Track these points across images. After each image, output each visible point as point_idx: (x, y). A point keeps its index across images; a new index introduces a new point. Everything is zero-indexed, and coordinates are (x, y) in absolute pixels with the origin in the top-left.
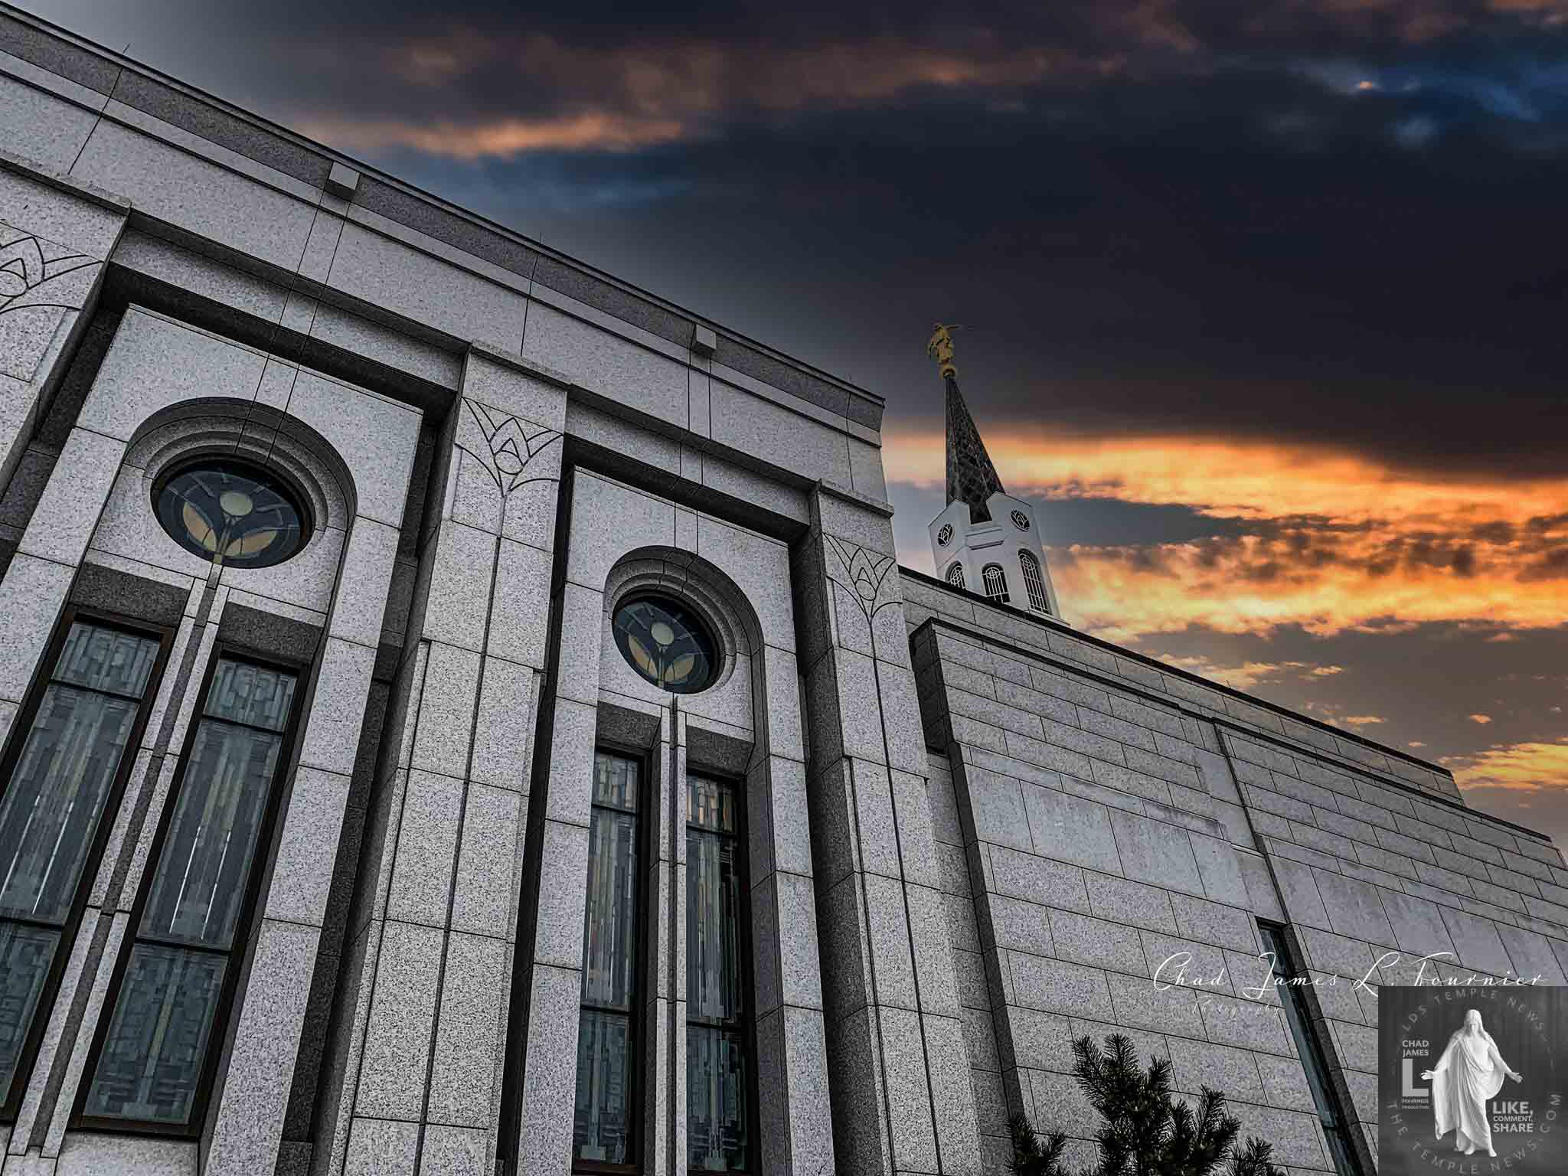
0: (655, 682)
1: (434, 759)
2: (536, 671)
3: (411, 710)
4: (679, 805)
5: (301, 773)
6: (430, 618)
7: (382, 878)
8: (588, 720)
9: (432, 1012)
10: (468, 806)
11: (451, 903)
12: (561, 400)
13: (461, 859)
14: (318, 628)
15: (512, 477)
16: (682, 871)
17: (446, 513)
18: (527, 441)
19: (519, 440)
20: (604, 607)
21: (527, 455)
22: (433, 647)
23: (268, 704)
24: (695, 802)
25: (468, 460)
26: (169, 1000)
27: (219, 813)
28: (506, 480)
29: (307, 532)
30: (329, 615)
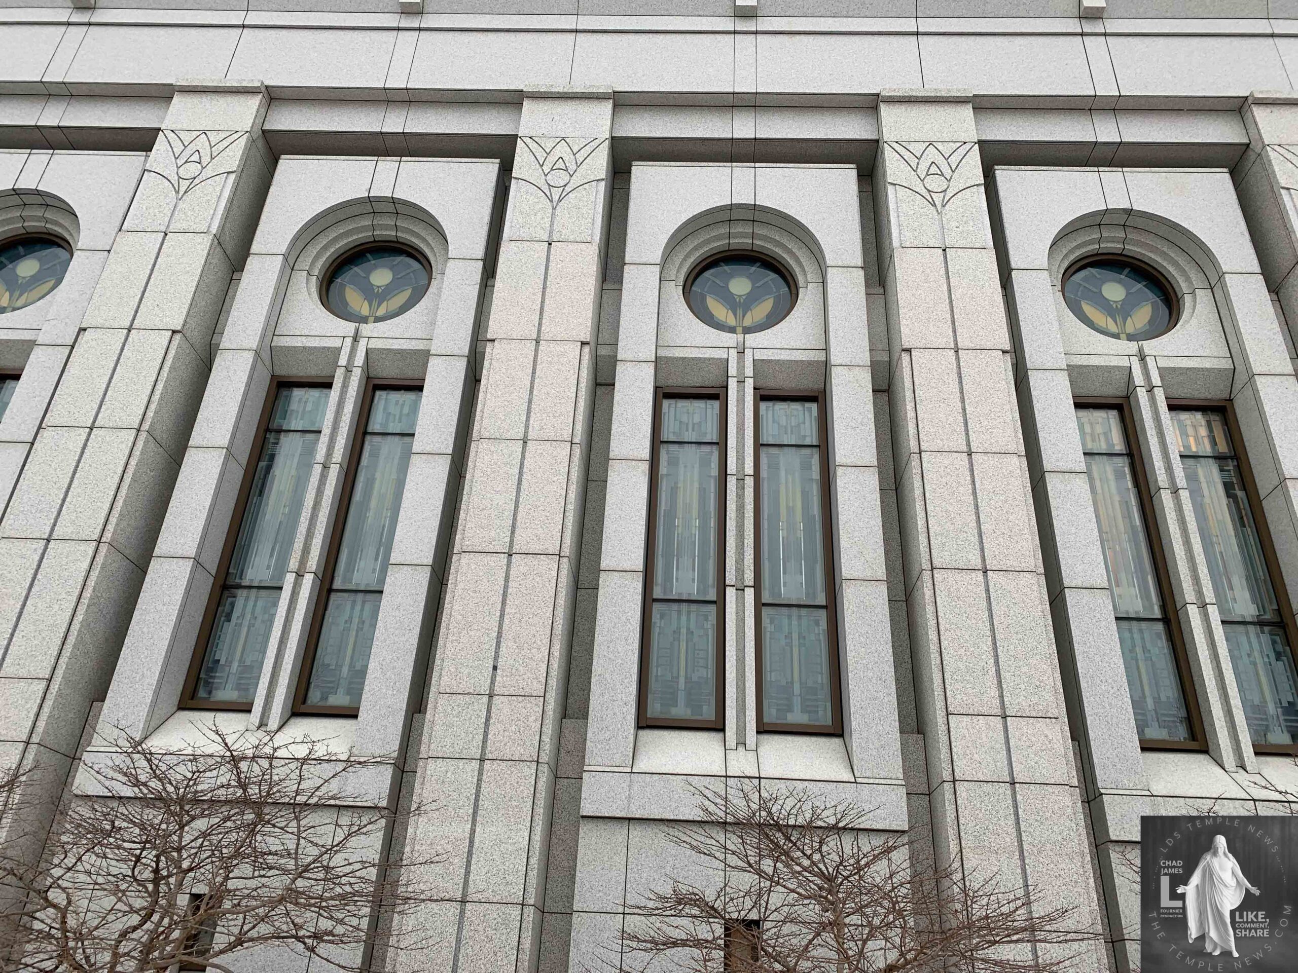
0: (1116, 336)
1: (939, 441)
2: (1004, 352)
3: (910, 406)
4: (1168, 438)
5: (840, 471)
6: (904, 330)
7: (923, 539)
8: (1063, 383)
9: (989, 633)
10: (975, 473)
11: (982, 550)
12: (967, 112)
13: (981, 515)
14: (822, 362)
15: (942, 194)
16: (1184, 495)
17: (896, 243)
18: (947, 159)
19: (940, 160)
20: (1052, 282)
21: (950, 171)
22: (913, 353)
23: (802, 426)
24: (1184, 434)
25: (901, 191)
26: (795, 642)
27: (790, 510)
28: (938, 198)
29: (794, 292)
30: (826, 350)
